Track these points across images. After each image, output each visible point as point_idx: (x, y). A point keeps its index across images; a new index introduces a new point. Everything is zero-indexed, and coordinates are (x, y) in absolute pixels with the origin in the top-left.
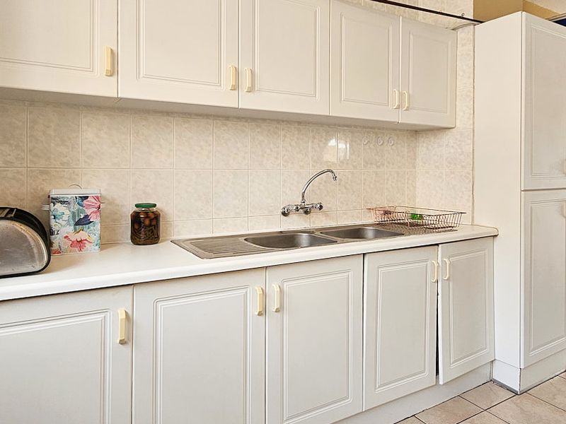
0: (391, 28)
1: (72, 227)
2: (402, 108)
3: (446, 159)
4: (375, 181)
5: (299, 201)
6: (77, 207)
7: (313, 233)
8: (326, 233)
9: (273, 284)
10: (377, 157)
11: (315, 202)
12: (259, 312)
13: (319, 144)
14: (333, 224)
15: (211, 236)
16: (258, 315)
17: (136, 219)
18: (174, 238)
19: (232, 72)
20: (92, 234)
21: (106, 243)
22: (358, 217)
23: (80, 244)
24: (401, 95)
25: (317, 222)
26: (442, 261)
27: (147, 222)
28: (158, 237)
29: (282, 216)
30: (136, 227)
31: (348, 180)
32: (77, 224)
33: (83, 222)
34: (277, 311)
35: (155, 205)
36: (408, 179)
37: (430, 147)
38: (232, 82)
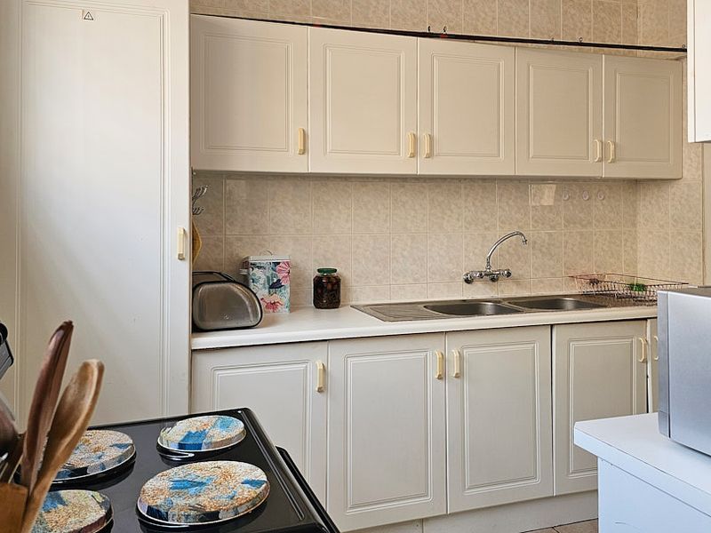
0: (590, 70)
1: (267, 290)
2: (606, 160)
3: (673, 216)
4: (580, 243)
5: (483, 267)
6: (271, 271)
7: (499, 302)
8: (515, 304)
9: (453, 349)
10: (582, 215)
11: (503, 267)
12: (440, 375)
13: (507, 203)
14: (526, 294)
15: (389, 302)
16: (438, 378)
17: (318, 283)
18: (353, 303)
19: (411, 138)
20: (283, 297)
21: (294, 307)
22: (558, 287)
23: (273, 305)
24: (604, 146)
25: (506, 291)
26: (652, 339)
27: (330, 286)
28: (339, 302)
29: (465, 284)
30: (320, 291)
31: (544, 242)
32: (271, 287)
33: (275, 286)
34: (457, 376)
35: (335, 271)
36: (626, 240)
37: (653, 202)
38: (411, 150)
